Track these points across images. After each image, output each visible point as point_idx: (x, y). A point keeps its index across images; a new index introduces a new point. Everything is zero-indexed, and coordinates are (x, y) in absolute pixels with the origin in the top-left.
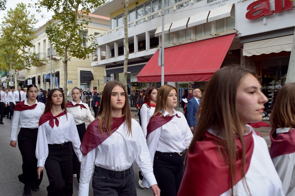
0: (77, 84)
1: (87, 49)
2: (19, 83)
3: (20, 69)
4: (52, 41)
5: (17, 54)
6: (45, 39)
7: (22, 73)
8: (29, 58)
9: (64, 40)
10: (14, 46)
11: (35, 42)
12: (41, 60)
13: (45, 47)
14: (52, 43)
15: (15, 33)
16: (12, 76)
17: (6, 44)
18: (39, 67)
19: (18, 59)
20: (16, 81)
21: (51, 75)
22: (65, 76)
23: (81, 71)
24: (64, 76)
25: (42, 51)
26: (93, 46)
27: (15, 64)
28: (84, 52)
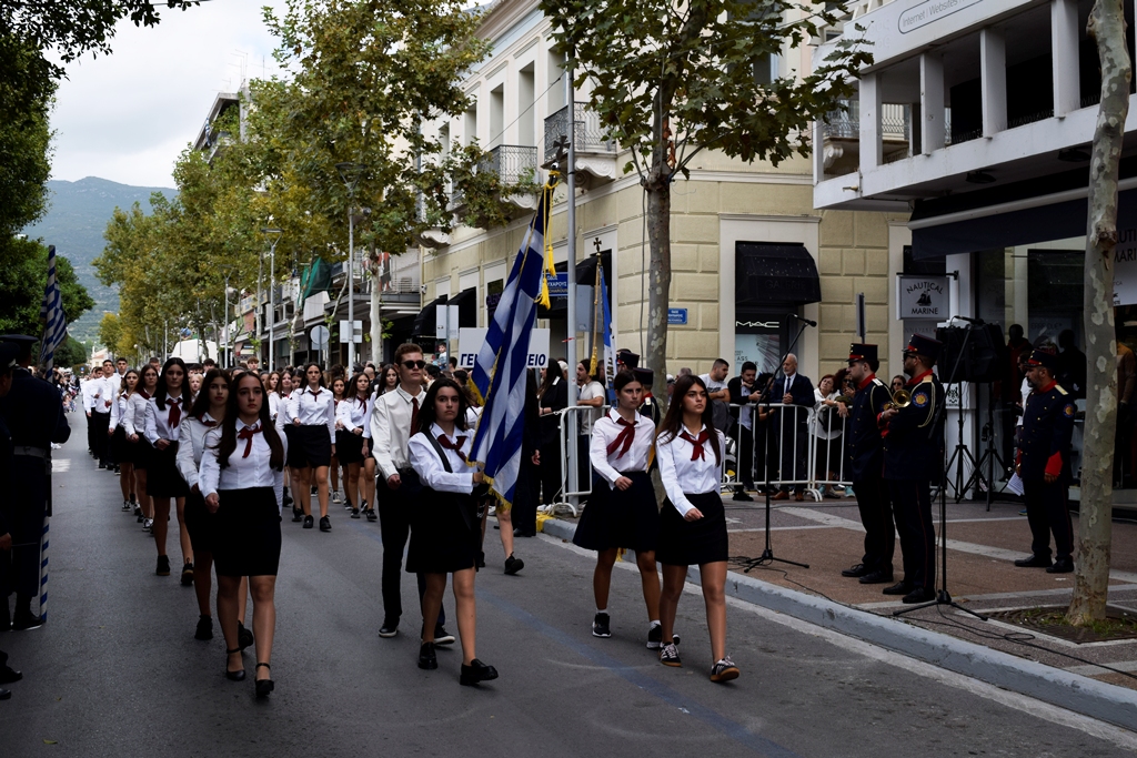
0: (716, 330)
1: (798, 91)
2: (390, 324)
3: (397, 243)
4: (577, 56)
5: (384, 159)
6: (532, 64)
7: (409, 266)
8: (447, 176)
9: (652, 45)
10: (368, 113)
11: (475, 83)
12: (507, 191)
13: (528, 108)
14: (577, 73)
15: (373, 39)
16: (357, 290)
17: (328, 105)
18: (500, 232)
19: (390, 187)
20: (374, 315)
21: (571, 272)
22: (659, 281)
23: (738, 243)
24: (647, 275)
25: (511, 136)
26: (838, 73)
27: (371, 218)
28: (773, 111)
